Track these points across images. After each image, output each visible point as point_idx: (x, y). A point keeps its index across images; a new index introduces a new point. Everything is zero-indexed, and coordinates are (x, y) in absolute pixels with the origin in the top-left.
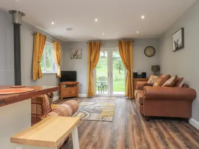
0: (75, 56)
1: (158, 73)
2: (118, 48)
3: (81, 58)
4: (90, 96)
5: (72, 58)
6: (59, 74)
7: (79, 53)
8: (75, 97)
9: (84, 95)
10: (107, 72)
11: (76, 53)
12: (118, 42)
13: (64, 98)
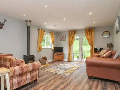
0: (62, 39)
1: (112, 48)
2: (85, 34)
3: (65, 40)
4: (69, 61)
5: (61, 40)
6: (53, 48)
7: (64, 37)
8: (62, 61)
9: (66, 60)
10: (79, 48)
11: (63, 37)
12: (85, 30)
13: (55, 61)
